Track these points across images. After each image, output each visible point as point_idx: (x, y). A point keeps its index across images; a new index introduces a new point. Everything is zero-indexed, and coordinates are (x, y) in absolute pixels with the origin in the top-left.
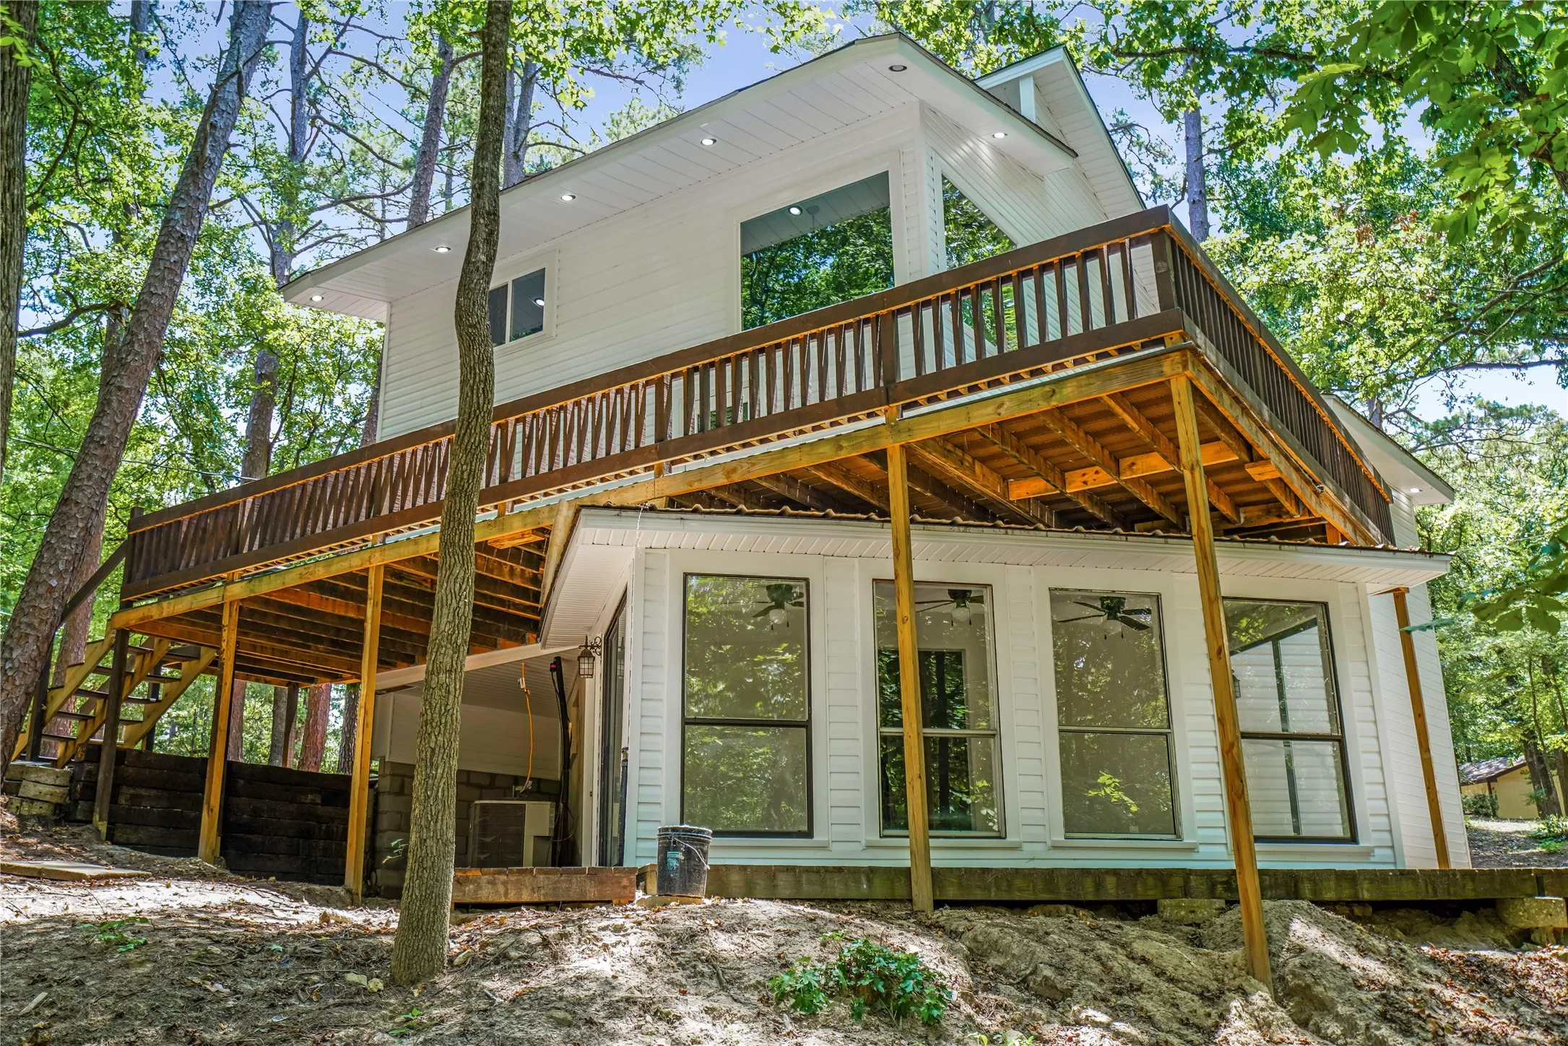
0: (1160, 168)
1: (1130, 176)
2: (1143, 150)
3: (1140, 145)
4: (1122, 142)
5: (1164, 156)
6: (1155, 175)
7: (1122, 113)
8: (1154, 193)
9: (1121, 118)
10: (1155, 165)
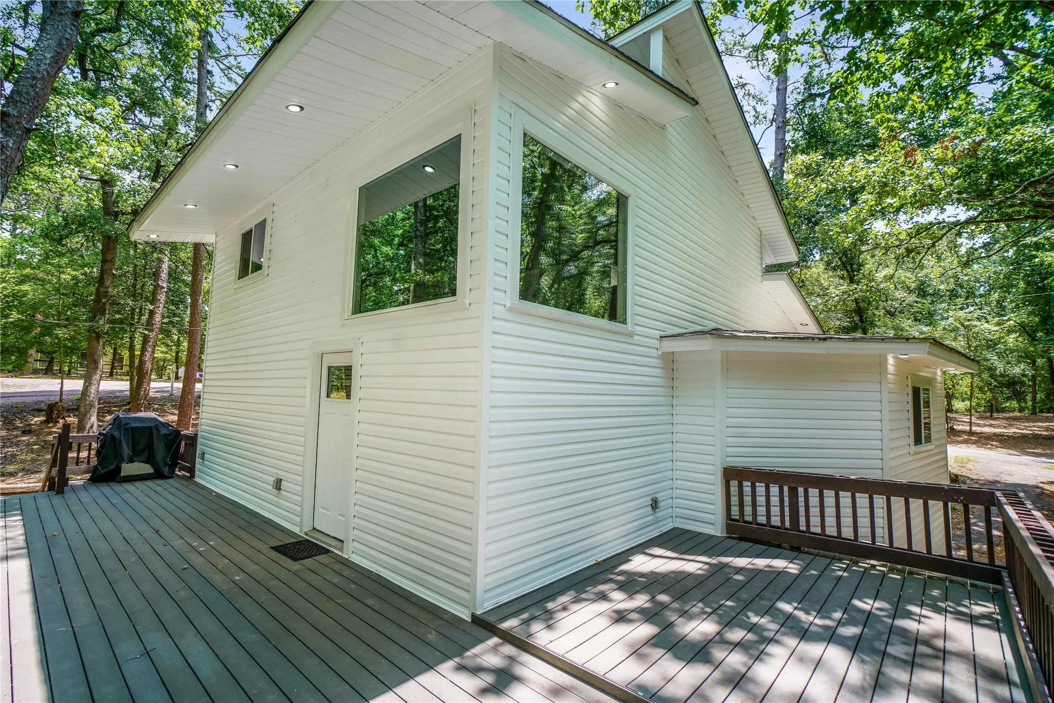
0: (759, 108)
1: (742, 112)
2: (751, 98)
3: (749, 95)
4: (740, 93)
5: (762, 101)
6: (756, 112)
7: (741, 77)
8: (755, 122)
9: (740, 80)
10: (757, 106)
